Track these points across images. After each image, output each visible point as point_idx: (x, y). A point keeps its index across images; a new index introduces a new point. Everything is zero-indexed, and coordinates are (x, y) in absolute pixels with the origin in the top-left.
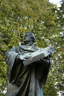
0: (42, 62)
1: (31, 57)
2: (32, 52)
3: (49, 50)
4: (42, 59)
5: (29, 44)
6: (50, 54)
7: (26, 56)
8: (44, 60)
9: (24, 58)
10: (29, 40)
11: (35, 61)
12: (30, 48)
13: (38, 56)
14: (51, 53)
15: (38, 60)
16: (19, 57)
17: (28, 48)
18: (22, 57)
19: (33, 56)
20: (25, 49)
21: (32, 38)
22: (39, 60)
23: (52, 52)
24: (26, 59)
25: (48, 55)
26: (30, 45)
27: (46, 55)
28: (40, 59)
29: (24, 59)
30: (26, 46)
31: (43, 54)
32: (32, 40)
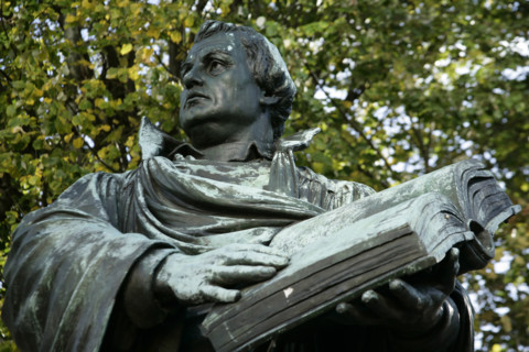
0: (396, 314)
1: (288, 272)
2: (282, 219)
3: (452, 195)
4: (396, 283)
5: (239, 147)
6: (469, 235)
7: (231, 263)
8: (413, 292)
9: (214, 282)
10: (236, 106)
11: (331, 310)
12: (252, 186)
13: (358, 253)
14: (476, 228)
15: (356, 300)
16: (161, 277)
17: (237, 181)
18: (186, 275)
19: (300, 263)
20: (211, 194)
21: (271, 84)
22: (367, 295)
23: (481, 216)
24: (233, 293)
25: (450, 243)
26: (253, 155)
27: (438, 241)
28: (376, 289)
29: (209, 290)
30: (212, 169)
31: (406, 233)
32: (263, 107)
